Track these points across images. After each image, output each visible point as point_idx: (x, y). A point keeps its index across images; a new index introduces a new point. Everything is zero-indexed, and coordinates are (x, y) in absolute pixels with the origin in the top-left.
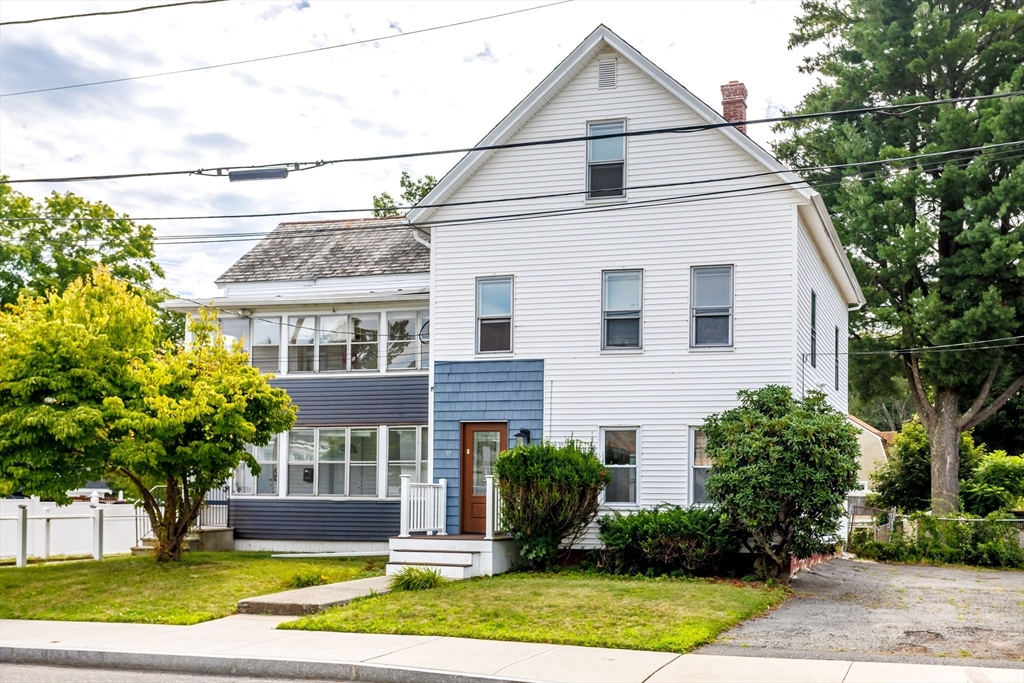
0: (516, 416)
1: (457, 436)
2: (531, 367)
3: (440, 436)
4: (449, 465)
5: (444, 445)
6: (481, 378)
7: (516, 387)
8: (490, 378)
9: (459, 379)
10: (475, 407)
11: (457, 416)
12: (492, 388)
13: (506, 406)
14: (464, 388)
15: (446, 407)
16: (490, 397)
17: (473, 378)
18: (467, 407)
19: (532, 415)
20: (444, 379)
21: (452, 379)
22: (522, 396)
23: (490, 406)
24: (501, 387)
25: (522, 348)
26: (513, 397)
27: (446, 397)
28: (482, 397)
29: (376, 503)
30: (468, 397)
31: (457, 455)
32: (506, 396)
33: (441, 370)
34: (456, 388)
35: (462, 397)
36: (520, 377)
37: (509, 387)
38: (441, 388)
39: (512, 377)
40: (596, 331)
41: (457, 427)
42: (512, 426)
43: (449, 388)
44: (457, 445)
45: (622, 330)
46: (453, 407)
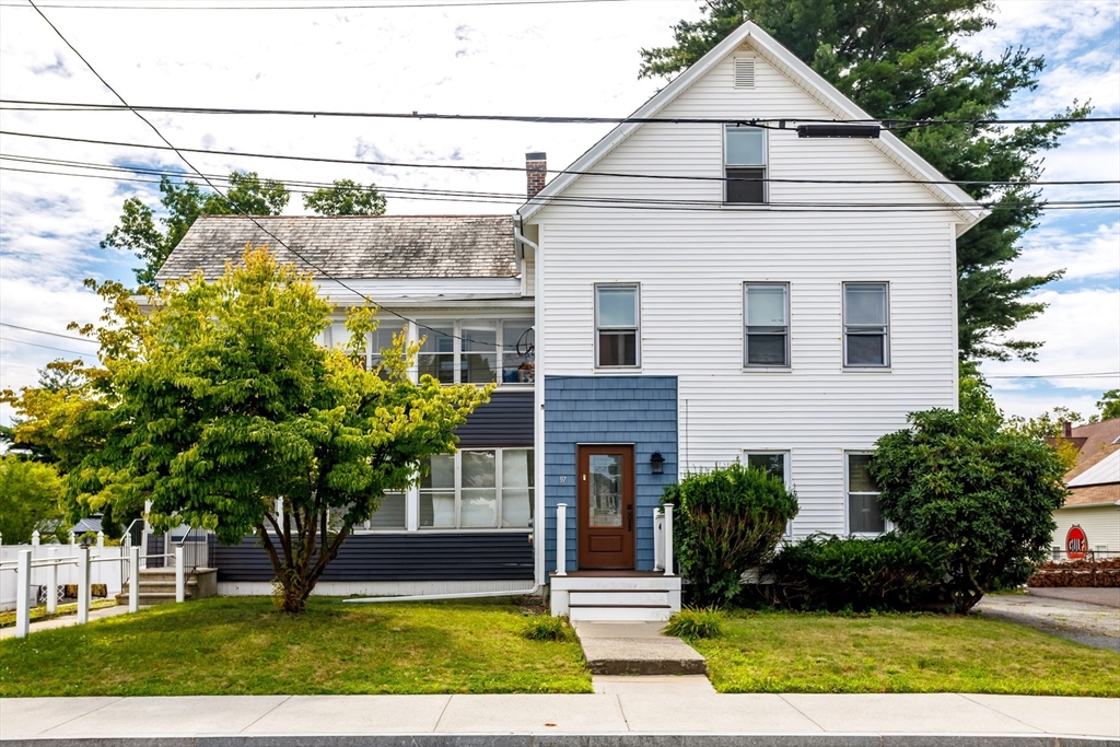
0: (645, 438)
1: (572, 460)
2: (660, 385)
3: (552, 460)
4: (562, 492)
5: (558, 470)
6: (602, 395)
7: (644, 405)
8: (612, 395)
9: (574, 395)
10: (594, 427)
11: (573, 438)
12: (615, 406)
13: (631, 427)
14: (580, 406)
15: (558, 428)
16: (612, 417)
17: (592, 395)
18: (585, 427)
19: (664, 438)
20: (556, 395)
21: (566, 396)
22: (650, 416)
23: (612, 427)
24: (625, 406)
25: (650, 362)
26: (640, 417)
27: (559, 417)
28: (602, 417)
29: (405, 536)
30: (586, 417)
31: (572, 481)
32: (632, 416)
33: (552, 385)
34: (571, 406)
35: (577, 417)
36: (648, 395)
37: (635, 406)
38: (553, 406)
39: (639, 395)
40: (737, 348)
41: (572, 449)
42: (639, 449)
43: (562, 406)
44: (572, 470)
45: (767, 347)
46: (567, 427)
